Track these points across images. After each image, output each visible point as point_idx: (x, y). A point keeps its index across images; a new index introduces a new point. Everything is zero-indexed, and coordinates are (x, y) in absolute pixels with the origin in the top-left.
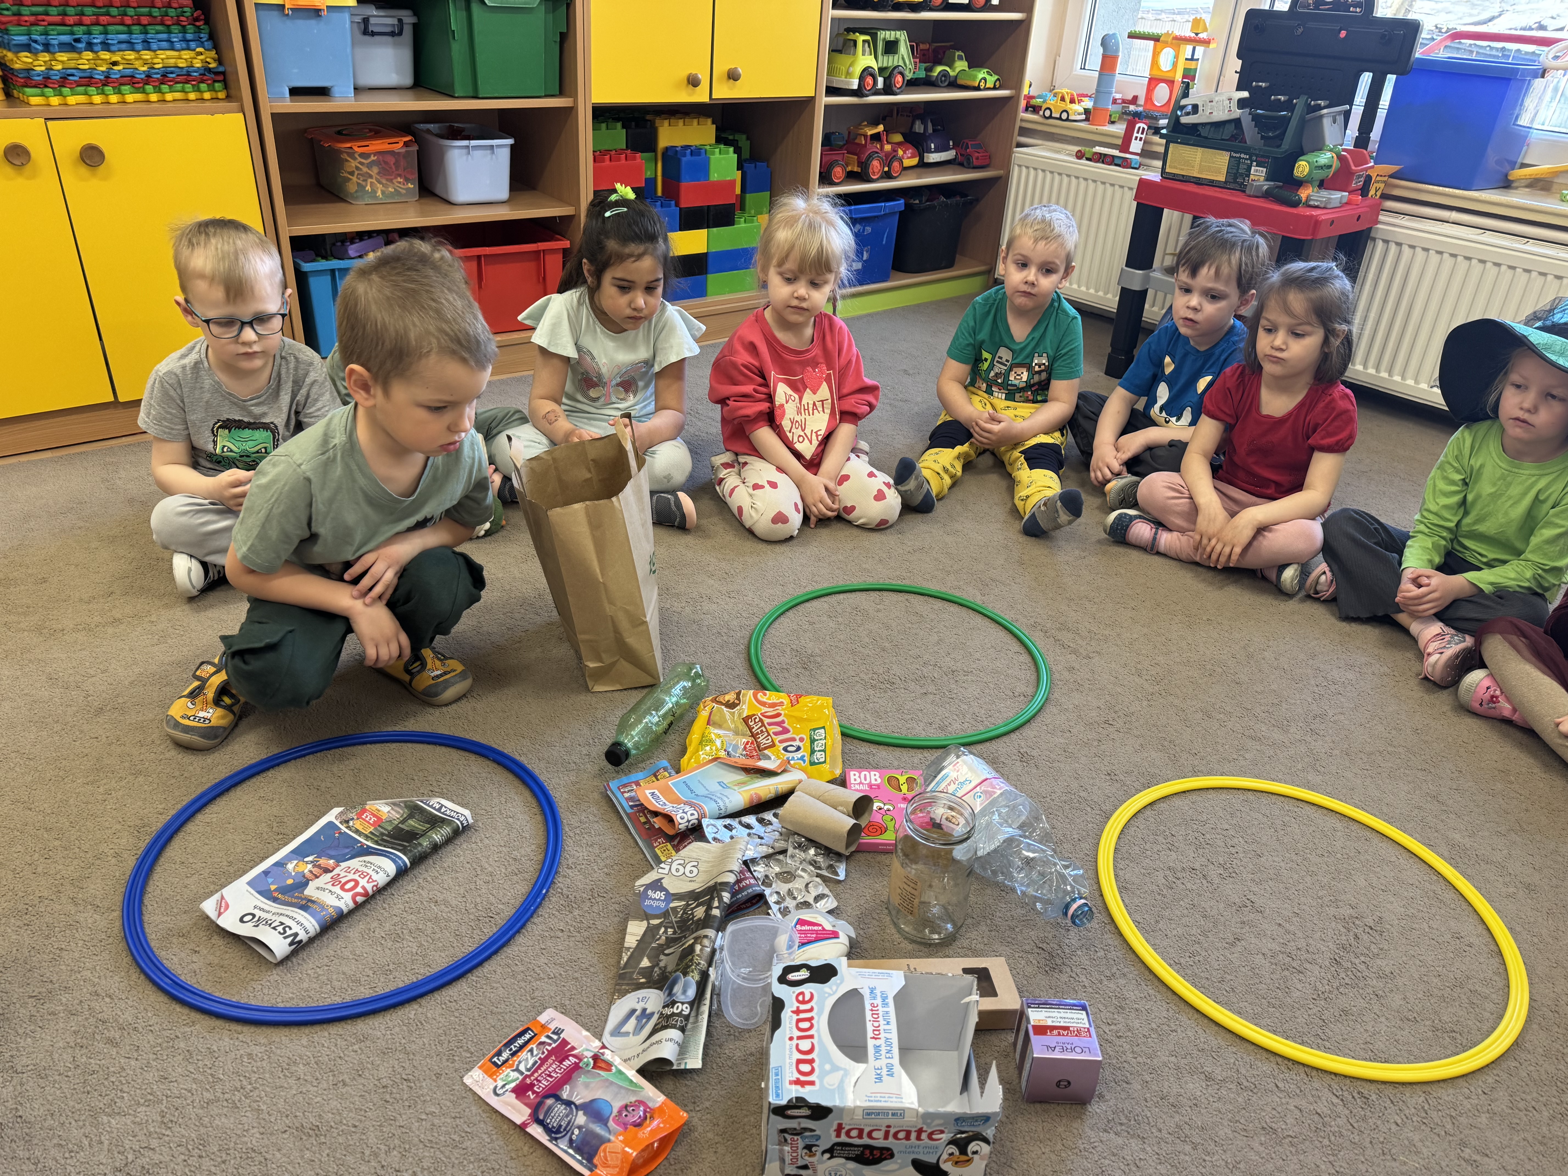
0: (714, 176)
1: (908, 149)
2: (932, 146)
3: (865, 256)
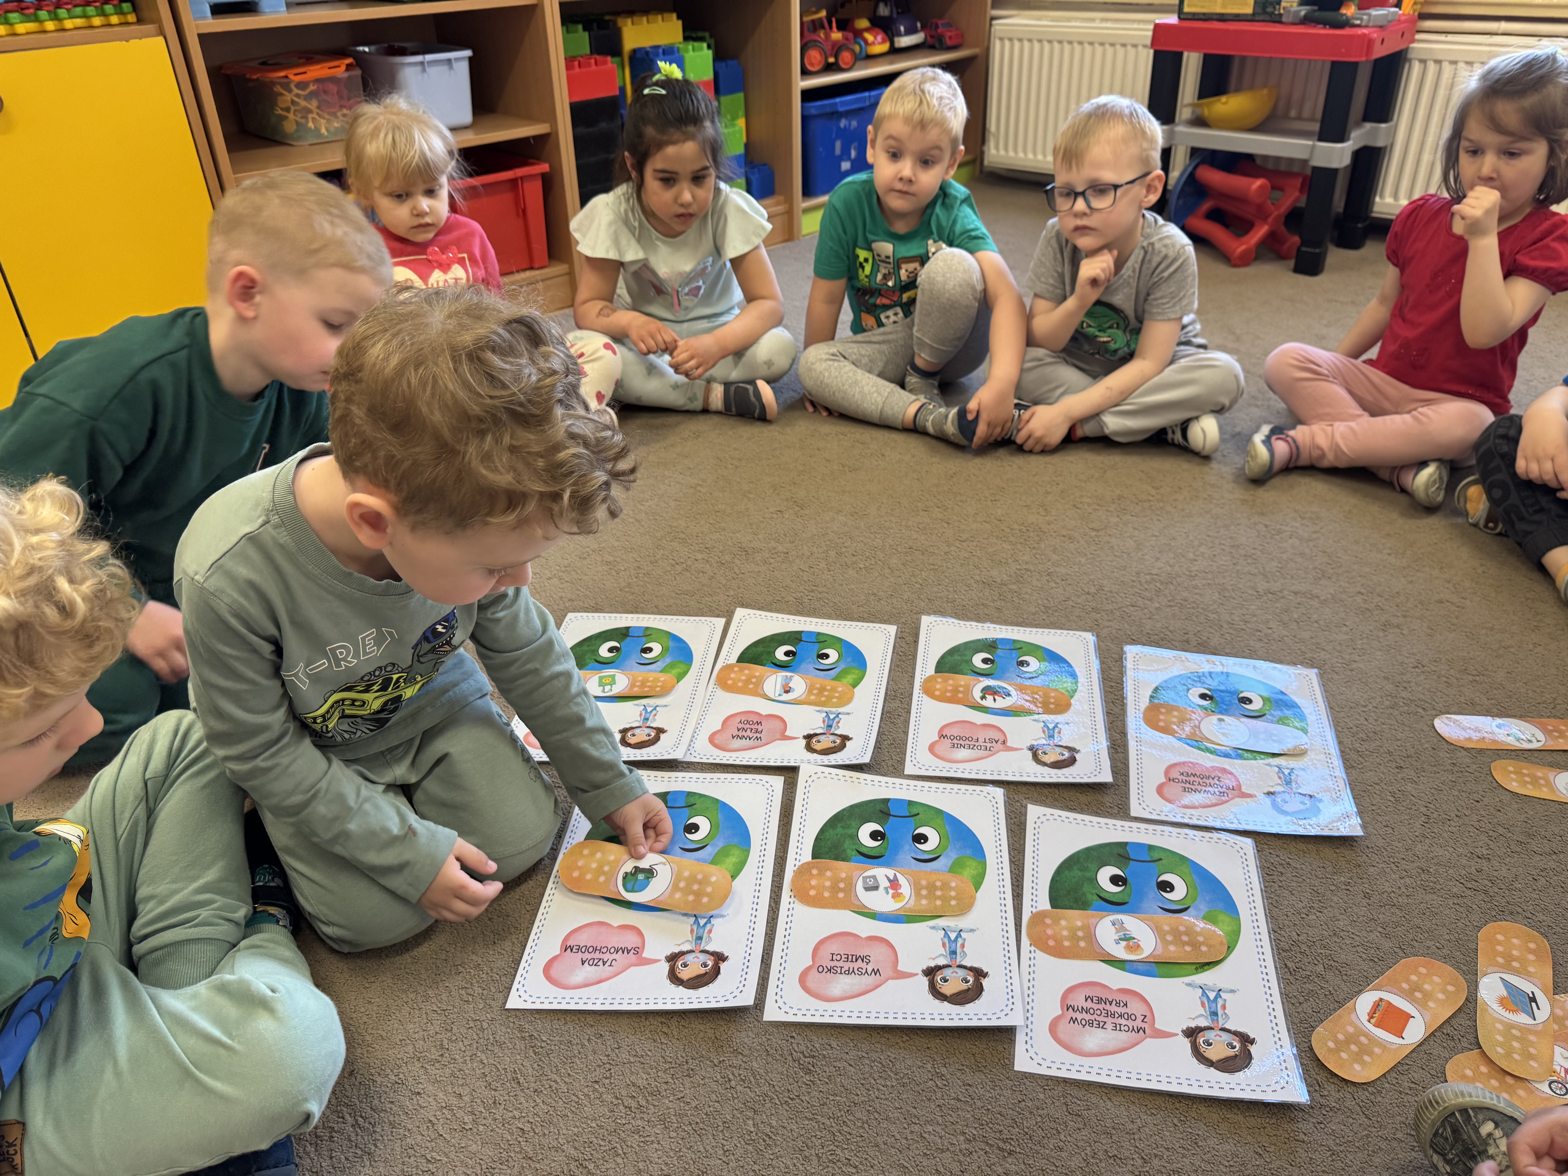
1: (877, 34)
2: (902, 28)
3: (853, 154)
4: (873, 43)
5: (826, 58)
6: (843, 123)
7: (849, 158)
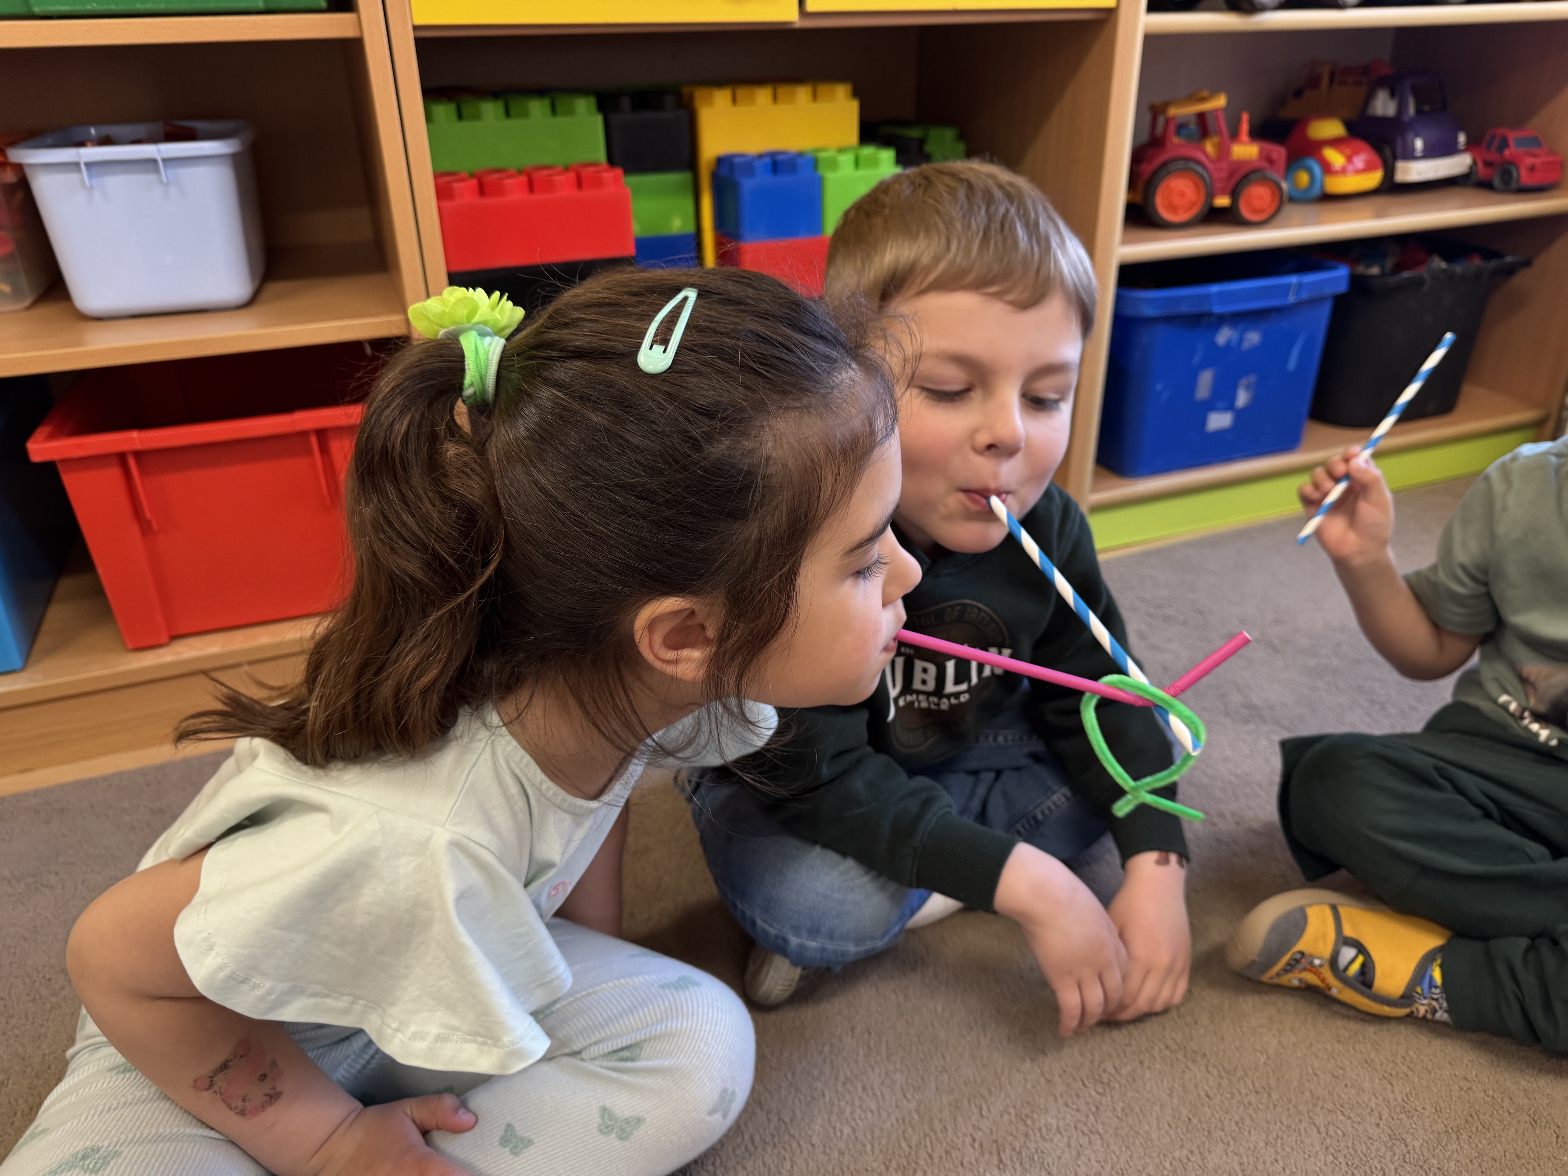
1: (1356, 153)
2: (1419, 144)
3: (1242, 398)
4: (1343, 171)
5: (1211, 196)
6: (1224, 336)
7: (1230, 406)
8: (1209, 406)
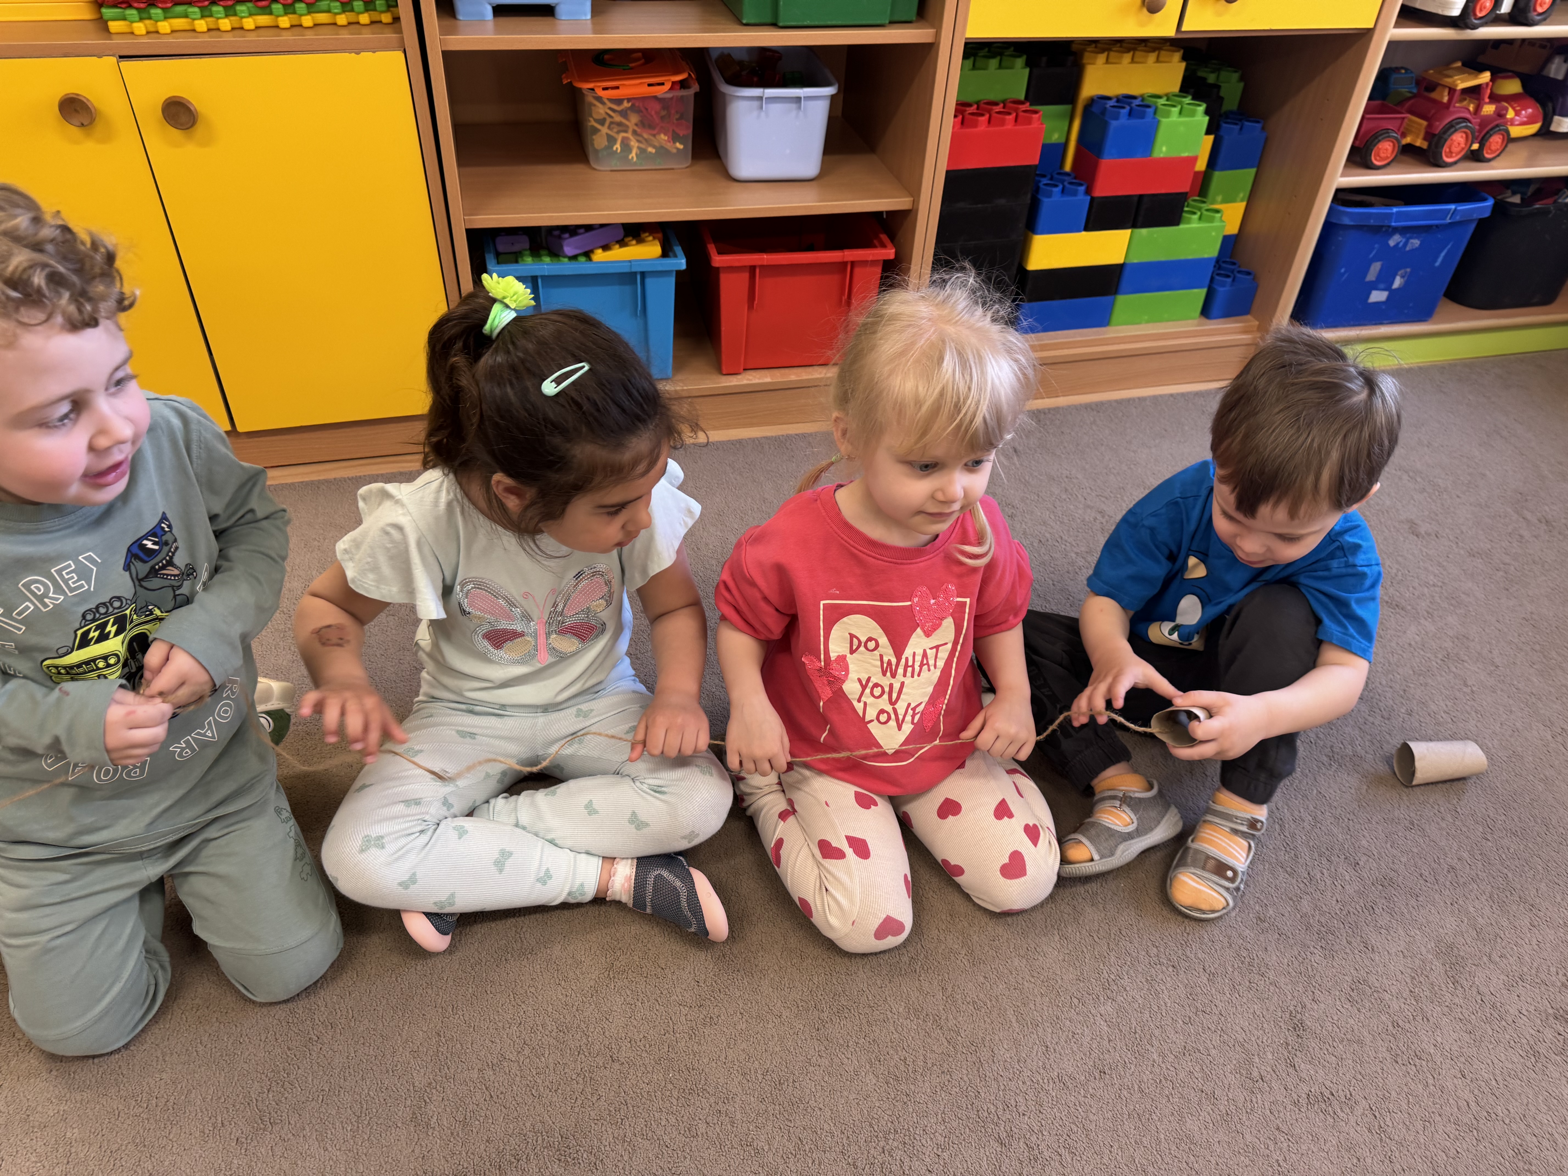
0: (1162, 150)
1: (1525, 108)
3: (1398, 282)
6: (1394, 241)
7: (1388, 288)
8: (1374, 286)
